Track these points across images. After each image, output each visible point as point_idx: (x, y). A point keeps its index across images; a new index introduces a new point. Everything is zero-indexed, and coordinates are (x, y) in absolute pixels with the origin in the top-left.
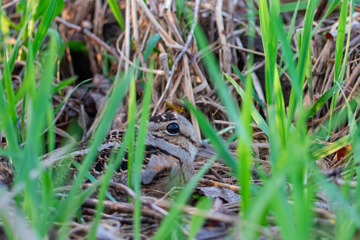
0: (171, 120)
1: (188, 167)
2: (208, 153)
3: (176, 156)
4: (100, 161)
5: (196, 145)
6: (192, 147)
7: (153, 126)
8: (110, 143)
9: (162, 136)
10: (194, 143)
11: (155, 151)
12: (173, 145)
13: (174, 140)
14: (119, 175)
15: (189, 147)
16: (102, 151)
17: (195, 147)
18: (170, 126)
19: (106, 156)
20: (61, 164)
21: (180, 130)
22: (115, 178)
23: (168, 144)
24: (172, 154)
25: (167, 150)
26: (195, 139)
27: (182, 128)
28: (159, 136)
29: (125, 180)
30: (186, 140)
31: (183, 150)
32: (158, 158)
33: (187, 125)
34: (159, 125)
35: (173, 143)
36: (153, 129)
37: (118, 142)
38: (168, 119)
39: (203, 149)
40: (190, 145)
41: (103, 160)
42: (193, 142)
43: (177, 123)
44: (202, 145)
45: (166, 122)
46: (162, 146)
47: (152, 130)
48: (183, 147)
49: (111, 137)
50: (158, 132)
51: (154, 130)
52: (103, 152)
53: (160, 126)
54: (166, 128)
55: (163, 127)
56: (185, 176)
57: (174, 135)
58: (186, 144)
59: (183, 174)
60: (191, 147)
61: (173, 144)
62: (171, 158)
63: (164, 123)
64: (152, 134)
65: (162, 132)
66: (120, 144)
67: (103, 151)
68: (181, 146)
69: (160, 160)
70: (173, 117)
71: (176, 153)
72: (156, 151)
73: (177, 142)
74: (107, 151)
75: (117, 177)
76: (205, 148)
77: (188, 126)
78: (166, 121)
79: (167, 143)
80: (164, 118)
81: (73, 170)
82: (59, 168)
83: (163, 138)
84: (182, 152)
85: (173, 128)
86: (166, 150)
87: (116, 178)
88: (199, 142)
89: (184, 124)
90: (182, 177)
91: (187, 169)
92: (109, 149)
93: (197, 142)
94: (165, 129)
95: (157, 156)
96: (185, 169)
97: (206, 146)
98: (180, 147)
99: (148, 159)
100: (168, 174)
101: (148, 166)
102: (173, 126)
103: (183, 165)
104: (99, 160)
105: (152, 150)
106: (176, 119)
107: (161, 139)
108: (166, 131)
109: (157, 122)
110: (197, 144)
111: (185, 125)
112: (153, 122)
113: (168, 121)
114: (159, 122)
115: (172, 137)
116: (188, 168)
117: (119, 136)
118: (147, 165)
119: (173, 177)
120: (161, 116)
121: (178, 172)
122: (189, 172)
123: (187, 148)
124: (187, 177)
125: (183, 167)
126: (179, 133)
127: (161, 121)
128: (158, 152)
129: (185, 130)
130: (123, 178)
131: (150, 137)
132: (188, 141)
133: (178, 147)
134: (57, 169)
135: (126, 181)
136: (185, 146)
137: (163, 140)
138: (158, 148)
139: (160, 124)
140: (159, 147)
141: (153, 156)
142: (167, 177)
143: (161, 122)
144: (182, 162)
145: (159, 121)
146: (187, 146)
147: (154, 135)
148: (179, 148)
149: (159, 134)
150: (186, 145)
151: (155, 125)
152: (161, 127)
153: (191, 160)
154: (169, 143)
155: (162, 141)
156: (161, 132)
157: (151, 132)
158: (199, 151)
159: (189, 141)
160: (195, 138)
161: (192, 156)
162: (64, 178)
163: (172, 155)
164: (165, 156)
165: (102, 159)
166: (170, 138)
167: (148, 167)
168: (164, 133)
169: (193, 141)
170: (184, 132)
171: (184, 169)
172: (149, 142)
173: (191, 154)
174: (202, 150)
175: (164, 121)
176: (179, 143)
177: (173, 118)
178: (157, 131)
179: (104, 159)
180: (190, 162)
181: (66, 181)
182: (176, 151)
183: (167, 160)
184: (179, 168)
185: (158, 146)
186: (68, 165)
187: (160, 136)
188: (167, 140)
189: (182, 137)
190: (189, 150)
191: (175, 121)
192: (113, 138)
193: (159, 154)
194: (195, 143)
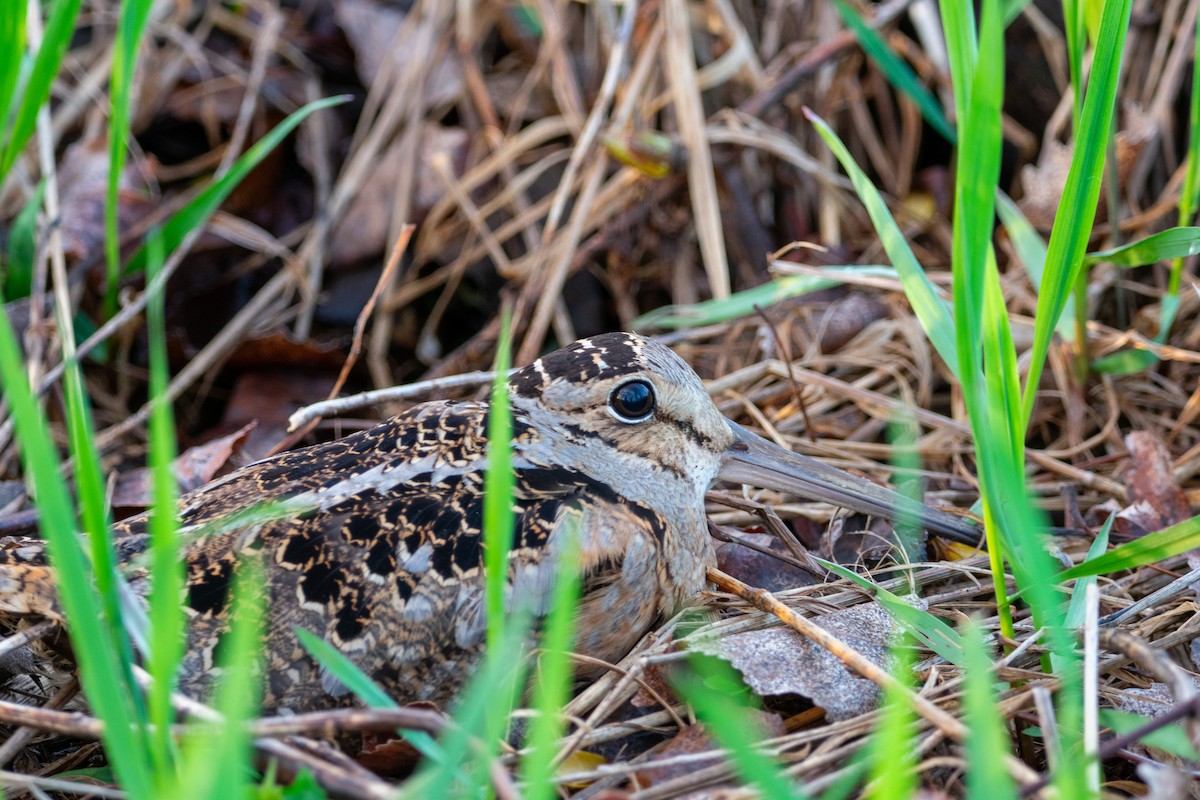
0: (625, 371)
1: (682, 535)
2: (753, 465)
3: (640, 503)
4: (384, 536)
5: (711, 445)
6: (699, 457)
7: (565, 395)
8: (416, 460)
9: (597, 429)
10: (705, 443)
11: (571, 488)
12: (634, 460)
13: (637, 441)
14: (448, 587)
15: (688, 459)
16: (390, 494)
17: (708, 455)
18: (625, 391)
19: (405, 514)
20: (252, 546)
21: (659, 404)
22: (435, 598)
23: (614, 456)
24: (629, 496)
25: (610, 483)
26: (709, 427)
27: (663, 397)
28: (585, 430)
29: (472, 604)
30: (677, 436)
31: (669, 475)
32: (580, 520)
33: (679, 386)
34: (584, 389)
35: (632, 453)
36: (564, 405)
37: (444, 457)
38: (615, 368)
39: (738, 455)
40: (692, 452)
41: (393, 529)
42: (701, 439)
43: (648, 380)
44: (732, 441)
45: (610, 381)
46: (594, 466)
47: (562, 409)
48: (666, 463)
49: (421, 437)
50: (580, 415)
51: (567, 408)
52: (394, 497)
53: (588, 396)
54: (608, 400)
55: (598, 396)
56: (673, 571)
57: (637, 421)
58: (678, 451)
59: (667, 567)
60: (695, 456)
61: (634, 455)
62: (624, 514)
63: (603, 382)
64: (562, 421)
65: (597, 416)
66: (453, 466)
67: (395, 494)
68: (660, 460)
69: (586, 530)
70: (633, 361)
71: (642, 492)
72: (575, 487)
73: (645, 449)
74: (408, 493)
75: (443, 592)
76: (745, 449)
77: (684, 386)
78: (608, 375)
79: (613, 451)
80: (602, 364)
81: (295, 570)
82: (245, 560)
83: (600, 438)
84: (663, 484)
85: (634, 400)
86: (605, 481)
87: (440, 596)
88: (722, 433)
89: (671, 383)
90: (663, 576)
91: (679, 544)
92: (414, 484)
93: (715, 435)
94: (604, 404)
95: (577, 512)
96: (674, 548)
97: (746, 443)
98: (656, 463)
99: (545, 524)
100: (613, 577)
101: (547, 554)
102: (633, 393)
103: (667, 534)
104: (381, 532)
105: (561, 485)
106: (642, 369)
107: (594, 440)
108: (610, 411)
109: (578, 379)
110: (714, 441)
111: (673, 387)
112: (565, 381)
113: (617, 377)
114: (585, 381)
115: (629, 431)
116: (685, 537)
117: (449, 436)
118: (544, 551)
119: (632, 583)
120: (592, 358)
121: (647, 565)
122: (687, 553)
123: (679, 465)
124: (681, 572)
125: (665, 543)
126: (655, 414)
127: (590, 376)
128: (582, 491)
129: (674, 403)
130: (463, 597)
131: (554, 435)
132: (684, 437)
133: (648, 463)
134: (240, 567)
135: (472, 608)
136: (672, 458)
137: (600, 442)
138: (580, 476)
139: (589, 389)
140: (584, 471)
141: (565, 511)
142: (611, 587)
143: (590, 381)
144: (662, 527)
145: (583, 375)
146: (680, 457)
147: (569, 427)
148: (654, 467)
149: (586, 422)
150: (675, 452)
151: (571, 390)
152: (591, 398)
153: (695, 505)
154: (620, 453)
155: (596, 449)
156: (591, 413)
157: (558, 416)
158: (725, 463)
159: (689, 438)
160: (707, 425)
161: (697, 487)
162: (265, 601)
163: (626, 501)
164: (604, 509)
165: (390, 526)
166: (620, 435)
167: (546, 558)
168: (603, 416)
169: (702, 433)
170: (670, 410)
171: (671, 547)
172: (550, 453)
173: (695, 480)
174: (735, 459)
175: (602, 377)
176: (652, 449)
177: (630, 364)
178: (580, 410)
179: (397, 528)
180: (691, 512)
181: (271, 612)
182: (644, 482)
183: (612, 527)
184: (652, 549)
185: (580, 468)
186: (276, 553)
187: (591, 430)
188: (612, 443)
189: (665, 428)
190: (687, 471)
191: (640, 373)
192: (428, 442)
193: (582, 502)
194: (709, 440)
